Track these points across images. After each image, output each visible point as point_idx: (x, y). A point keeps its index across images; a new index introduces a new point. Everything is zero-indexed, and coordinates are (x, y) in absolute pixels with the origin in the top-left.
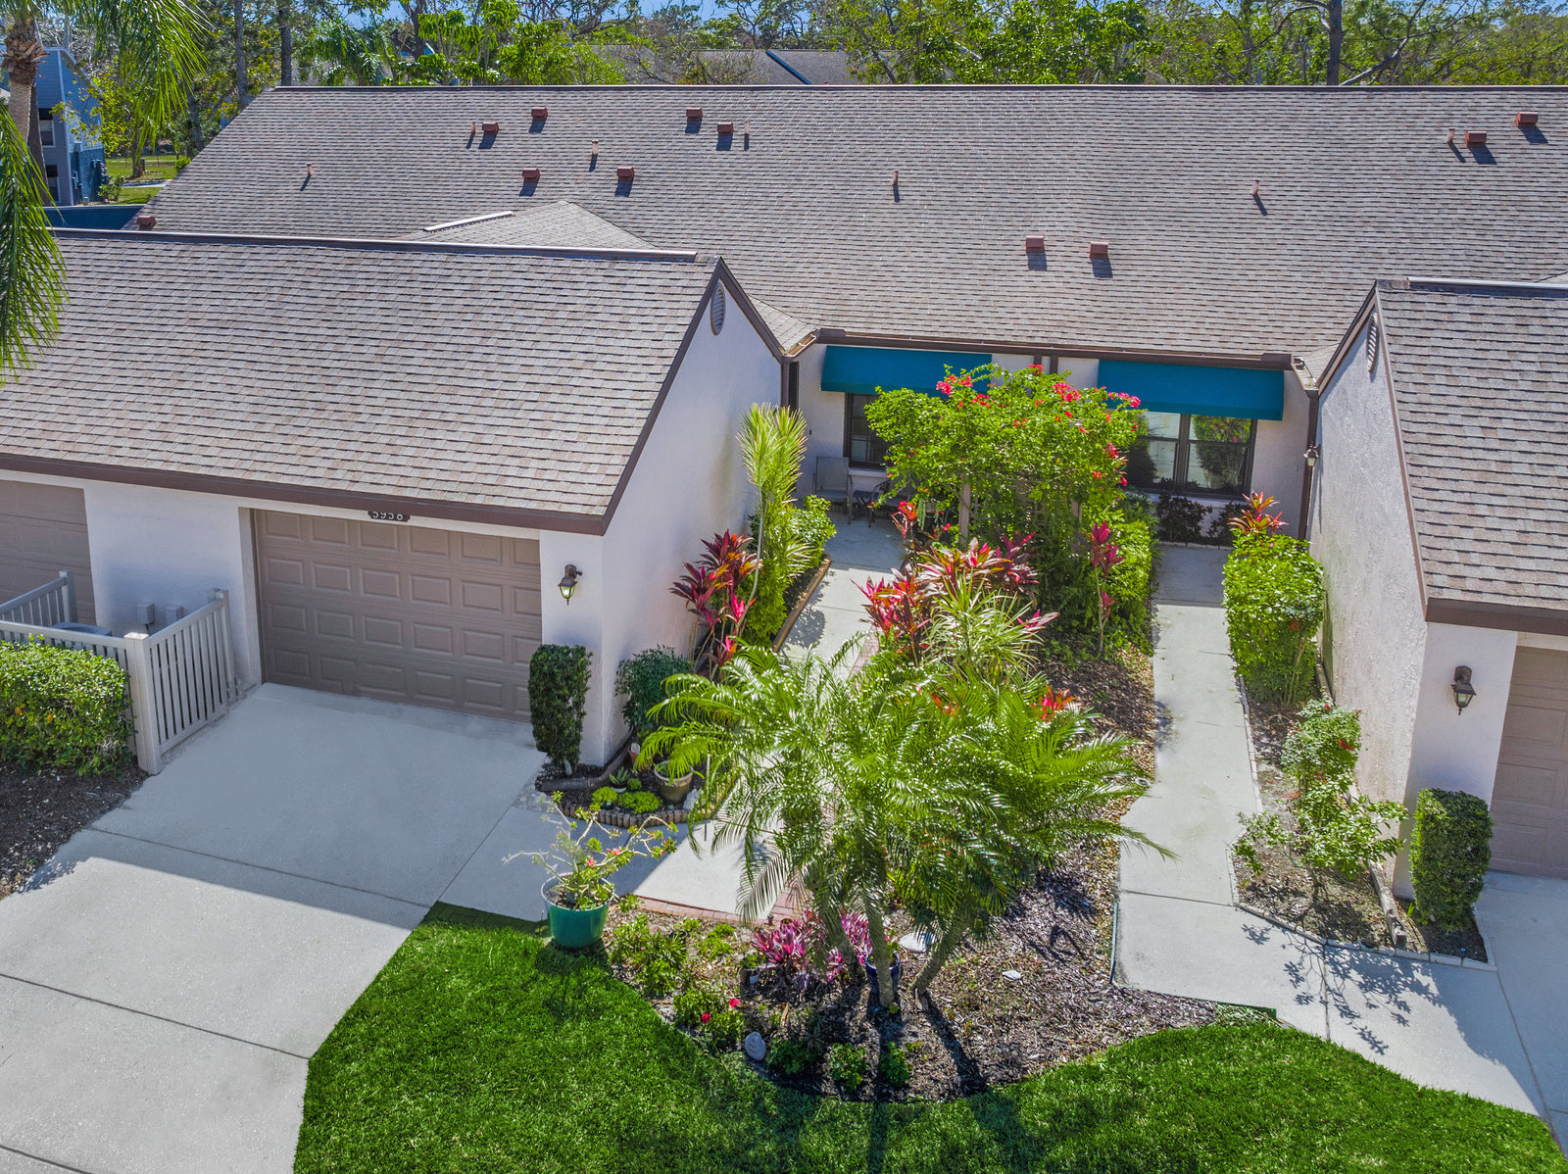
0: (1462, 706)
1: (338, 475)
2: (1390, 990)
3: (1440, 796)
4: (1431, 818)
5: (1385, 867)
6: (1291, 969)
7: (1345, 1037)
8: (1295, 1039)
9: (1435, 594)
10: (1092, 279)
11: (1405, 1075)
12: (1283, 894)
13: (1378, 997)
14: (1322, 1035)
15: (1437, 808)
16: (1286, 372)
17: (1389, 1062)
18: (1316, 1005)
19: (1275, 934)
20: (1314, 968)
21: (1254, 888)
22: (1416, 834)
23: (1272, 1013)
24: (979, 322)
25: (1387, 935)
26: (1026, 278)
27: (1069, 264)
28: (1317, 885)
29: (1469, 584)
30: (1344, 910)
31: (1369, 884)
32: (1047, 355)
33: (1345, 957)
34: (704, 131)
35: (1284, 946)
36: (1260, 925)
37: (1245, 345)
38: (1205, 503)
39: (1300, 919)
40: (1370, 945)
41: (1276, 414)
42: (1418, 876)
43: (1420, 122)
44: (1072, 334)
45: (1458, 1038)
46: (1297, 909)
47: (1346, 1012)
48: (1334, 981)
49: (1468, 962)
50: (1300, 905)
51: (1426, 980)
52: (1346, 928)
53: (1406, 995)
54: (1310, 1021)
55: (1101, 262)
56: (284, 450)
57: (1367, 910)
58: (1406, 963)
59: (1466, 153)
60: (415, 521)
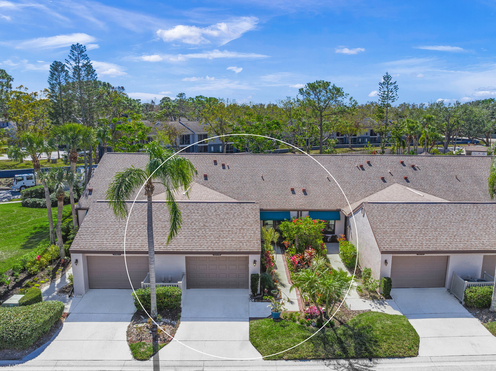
0: (386, 265)
1: (209, 249)
2: (383, 305)
3: (385, 278)
4: (385, 281)
5: (378, 290)
6: (370, 305)
7: (379, 311)
8: (374, 312)
9: (382, 250)
10: (304, 196)
11: (388, 314)
12: (365, 295)
13: (381, 306)
14: (377, 311)
15: (385, 279)
16: (340, 212)
17: (385, 312)
18: (375, 308)
19: (366, 301)
20: (373, 304)
21: (361, 295)
22: (383, 284)
23: (370, 310)
24: (287, 205)
25: (380, 298)
26: (292, 196)
27: (299, 192)
28: (369, 293)
29: (386, 248)
30: (374, 296)
31: (376, 292)
32: (300, 212)
33: (376, 302)
34: (218, 165)
35: (369, 302)
36: (364, 300)
37: (332, 207)
38: (328, 235)
39: (369, 298)
40: (378, 300)
41: (339, 219)
42: (383, 289)
43: (351, 162)
44: (303, 207)
45: (392, 309)
46: (368, 297)
47: (379, 308)
48: (376, 305)
49: (391, 300)
50: (368, 296)
51: (386, 303)
52: (375, 298)
53: (385, 305)
54: (375, 310)
55: (304, 191)
56: (196, 245)
57: (376, 295)
58: (383, 301)
59: (360, 168)
60: (222, 255)
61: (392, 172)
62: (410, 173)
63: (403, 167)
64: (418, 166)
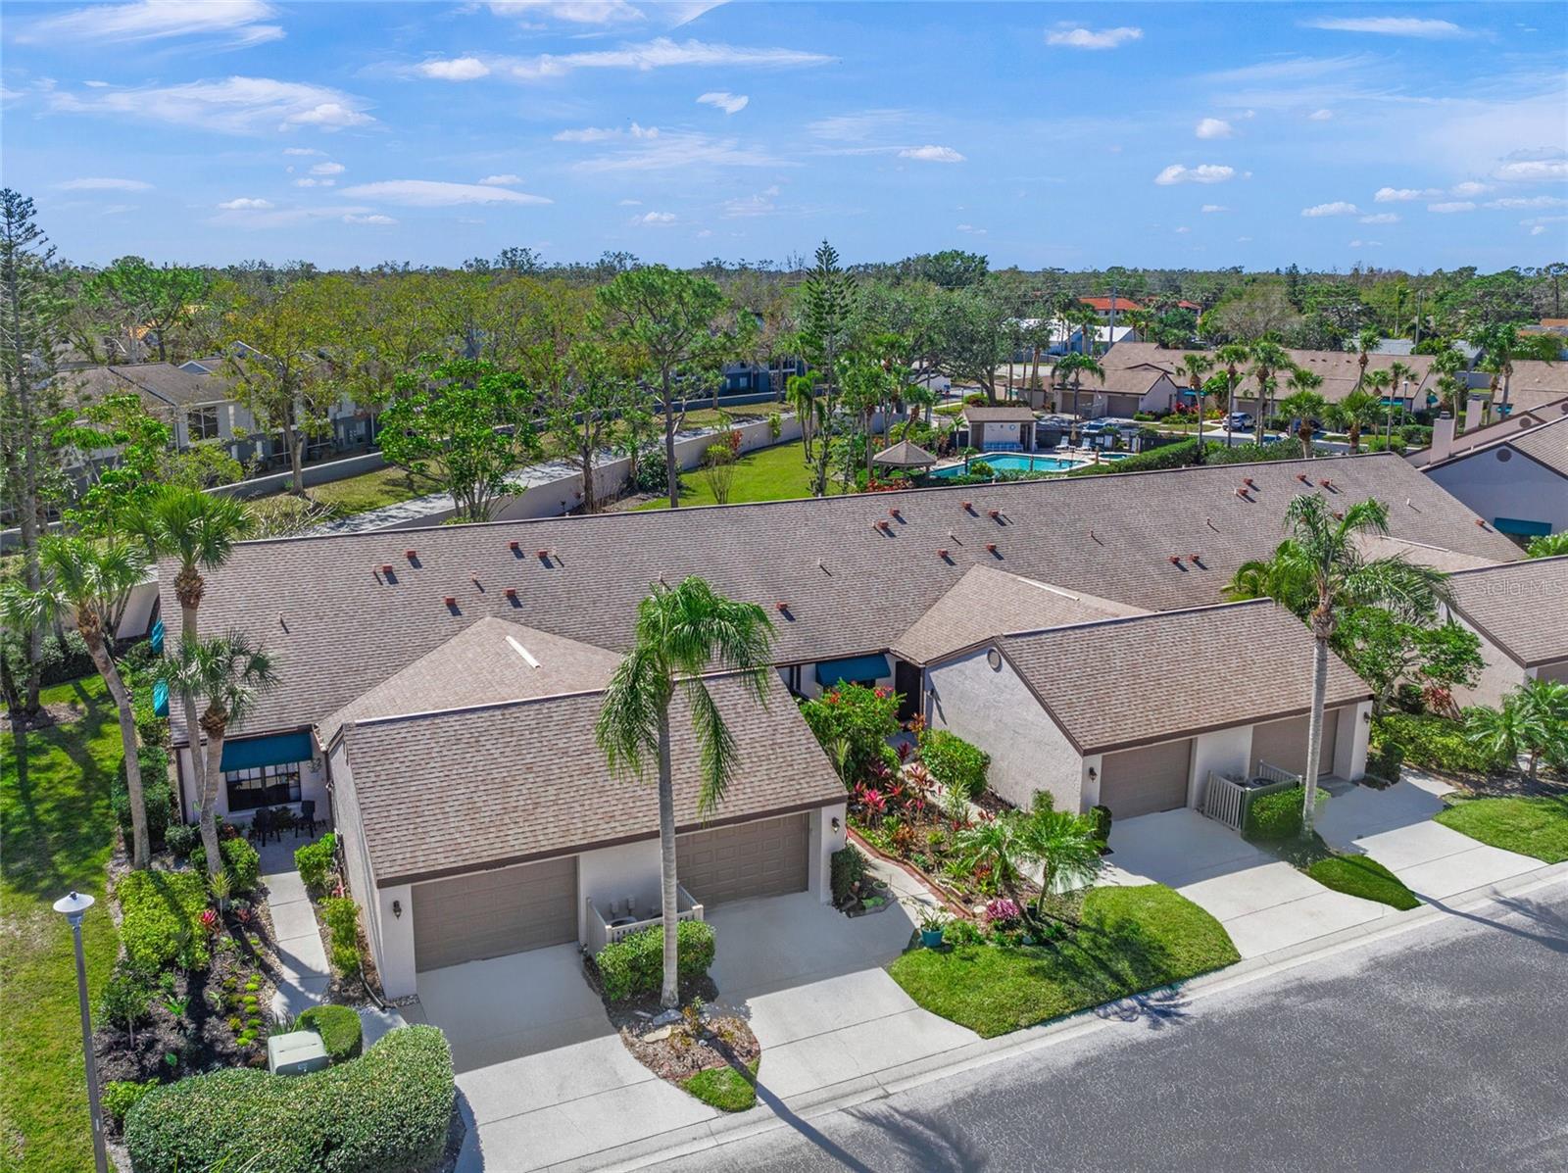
0: (1093, 779)
3: (1097, 808)
4: (1099, 815)
9: (1083, 748)
10: (788, 623)
15: (1099, 812)
16: (886, 655)
29: (1089, 742)
32: (795, 668)
34: (528, 556)
37: (867, 646)
41: (888, 674)
43: (856, 516)
44: (801, 653)
55: (784, 611)
61: (956, 535)
62: (996, 535)
63: (975, 519)
64: (1004, 513)
